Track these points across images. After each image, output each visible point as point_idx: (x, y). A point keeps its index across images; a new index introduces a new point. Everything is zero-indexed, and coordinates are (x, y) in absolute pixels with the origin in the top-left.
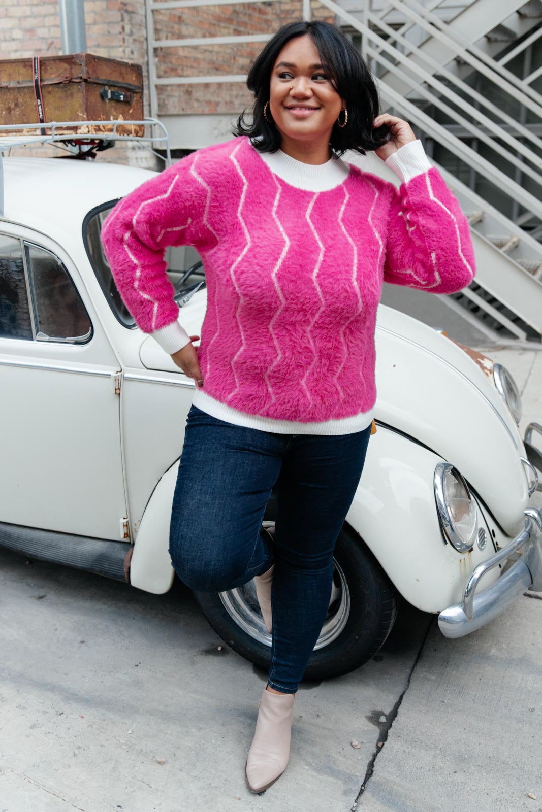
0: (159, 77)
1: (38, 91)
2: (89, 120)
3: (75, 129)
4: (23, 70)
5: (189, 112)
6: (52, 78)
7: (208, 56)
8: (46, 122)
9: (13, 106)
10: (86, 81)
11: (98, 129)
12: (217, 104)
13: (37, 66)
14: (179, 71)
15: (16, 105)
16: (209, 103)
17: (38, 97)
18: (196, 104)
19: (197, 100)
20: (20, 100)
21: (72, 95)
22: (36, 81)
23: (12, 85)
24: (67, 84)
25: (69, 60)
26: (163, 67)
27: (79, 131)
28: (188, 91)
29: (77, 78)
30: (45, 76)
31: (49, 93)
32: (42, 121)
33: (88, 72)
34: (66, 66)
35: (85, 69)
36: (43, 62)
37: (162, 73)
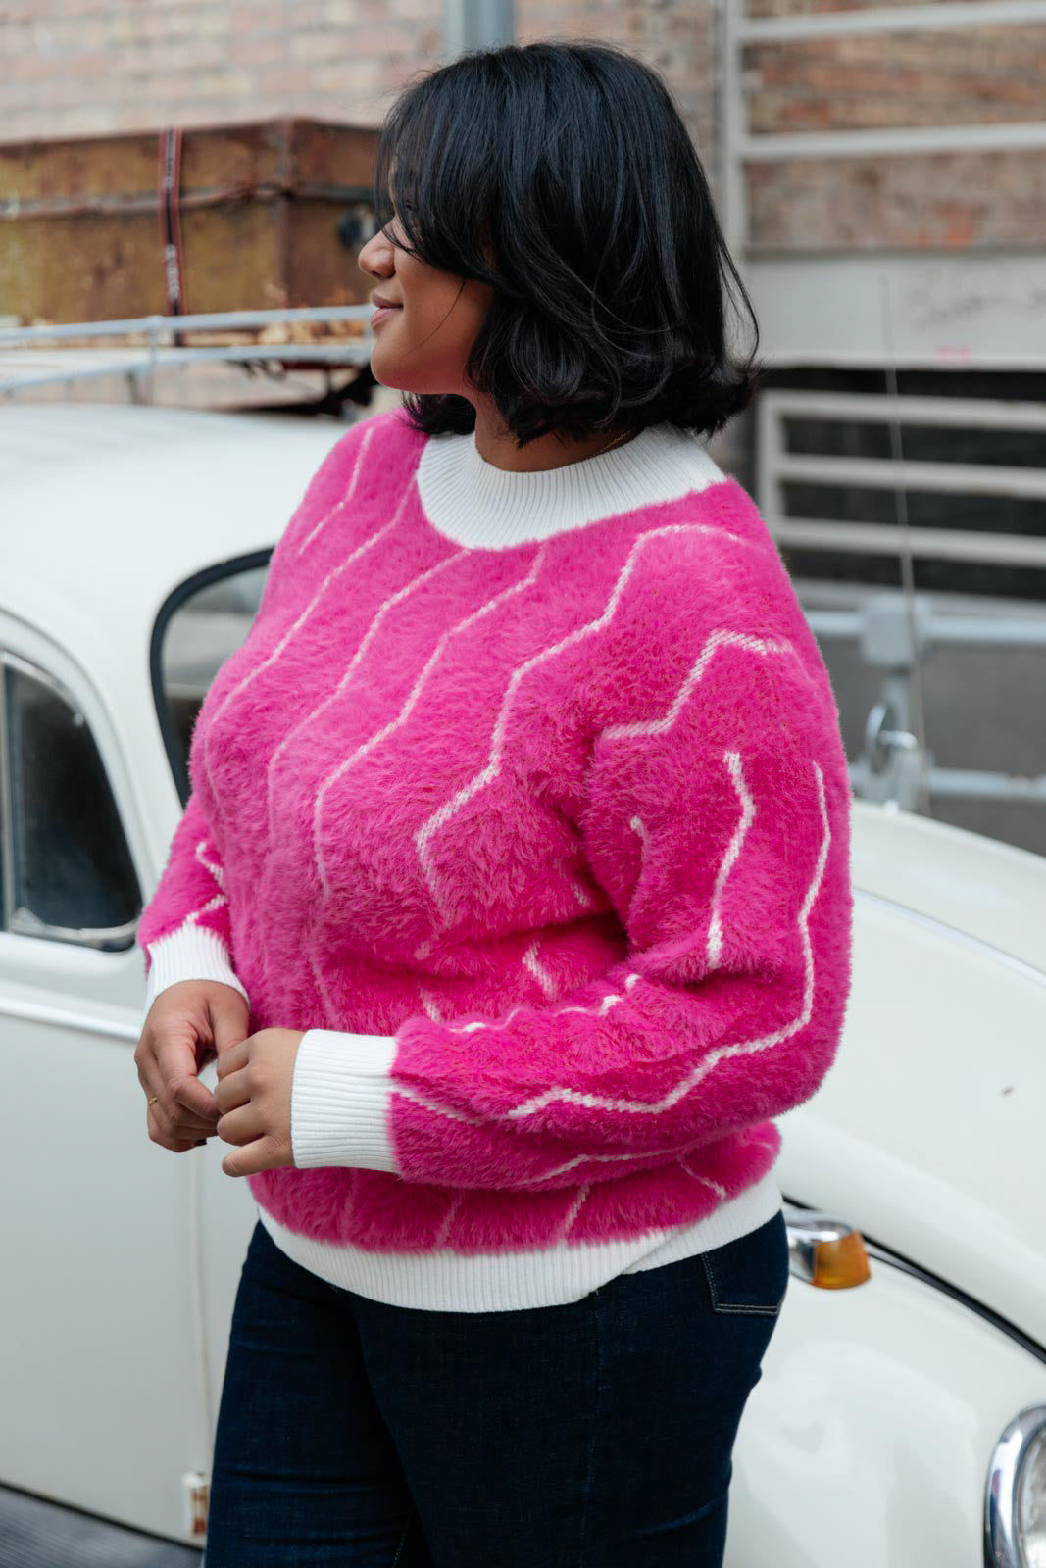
0: (757, 130)
1: (173, 222)
2: (293, 303)
3: (254, 332)
4: (138, 164)
5: (870, 242)
6: (208, 187)
7: (952, 57)
8: (190, 312)
9: (108, 260)
10: (289, 195)
11: (324, 331)
12: (980, 211)
13: (172, 151)
14: (839, 111)
15: (119, 260)
16: (947, 209)
17: (170, 239)
18: (895, 216)
19: (903, 201)
20: (129, 248)
21: (251, 237)
22: (167, 196)
23: (111, 204)
24: (241, 203)
25: (250, 136)
26: (775, 101)
27: (266, 337)
28: (869, 174)
29: (267, 186)
30: (192, 181)
31: (198, 227)
32: (176, 309)
33: (295, 171)
34: (241, 152)
35: (286, 160)
36: (190, 142)
37: (768, 118)
